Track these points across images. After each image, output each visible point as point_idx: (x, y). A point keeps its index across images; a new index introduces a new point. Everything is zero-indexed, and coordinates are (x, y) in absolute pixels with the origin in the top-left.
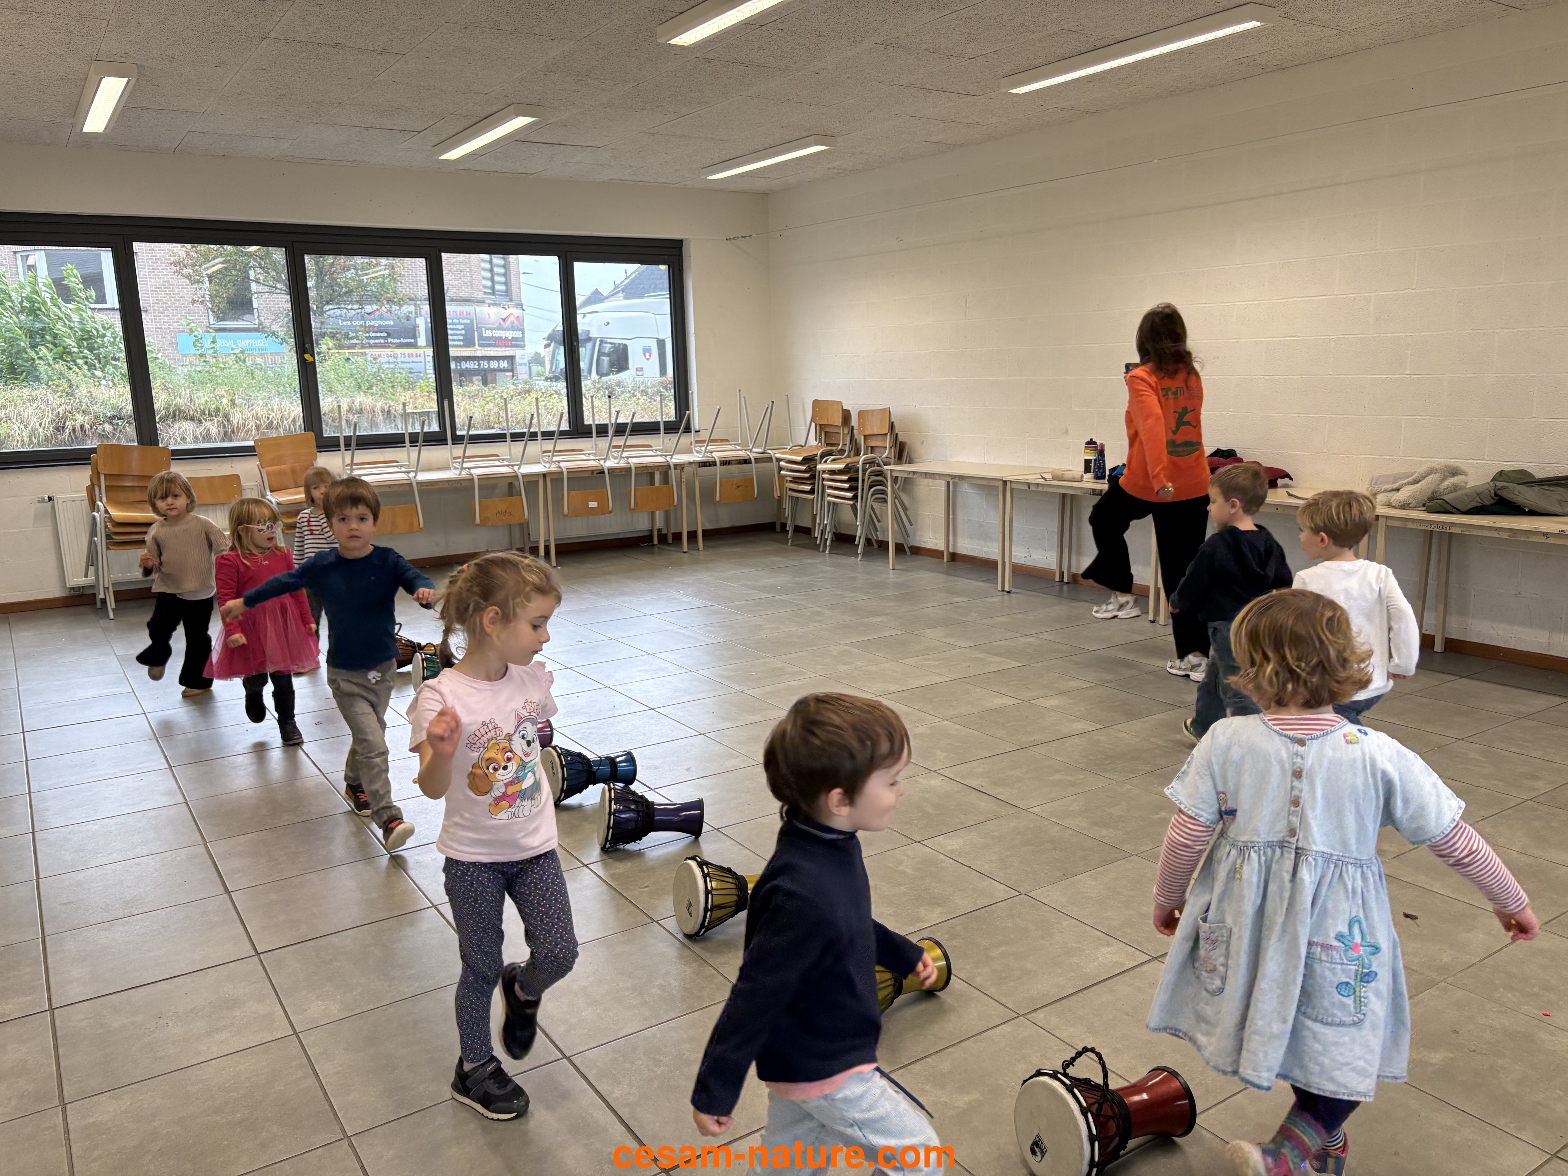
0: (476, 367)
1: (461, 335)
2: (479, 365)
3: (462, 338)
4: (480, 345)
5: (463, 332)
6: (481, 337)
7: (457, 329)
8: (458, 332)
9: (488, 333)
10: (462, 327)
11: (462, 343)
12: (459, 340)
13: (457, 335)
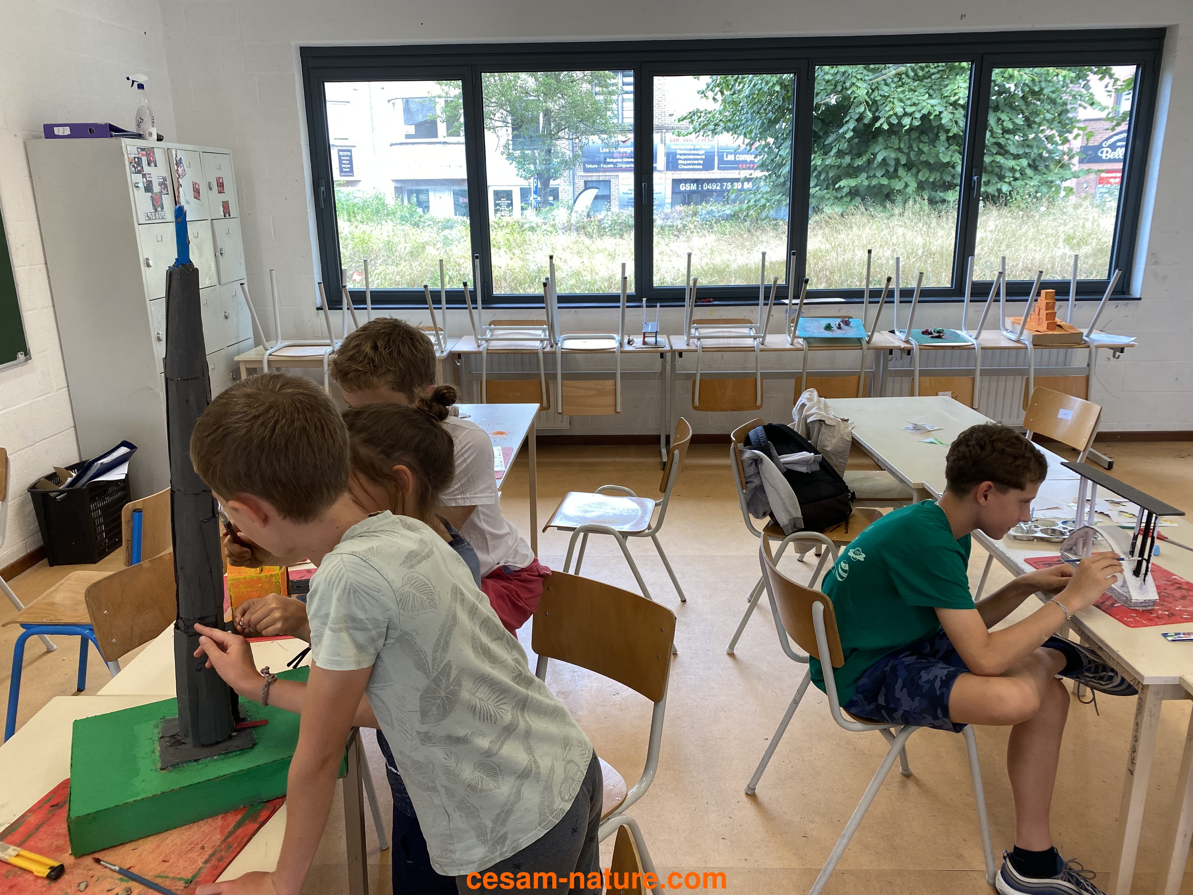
0: (718, 188)
1: (701, 159)
2: (722, 186)
3: (702, 162)
4: (719, 168)
5: (703, 157)
6: (721, 161)
7: (698, 155)
8: (699, 157)
9: (731, 158)
10: (703, 152)
11: (701, 167)
12: (698, 164)
13: (698, 159)
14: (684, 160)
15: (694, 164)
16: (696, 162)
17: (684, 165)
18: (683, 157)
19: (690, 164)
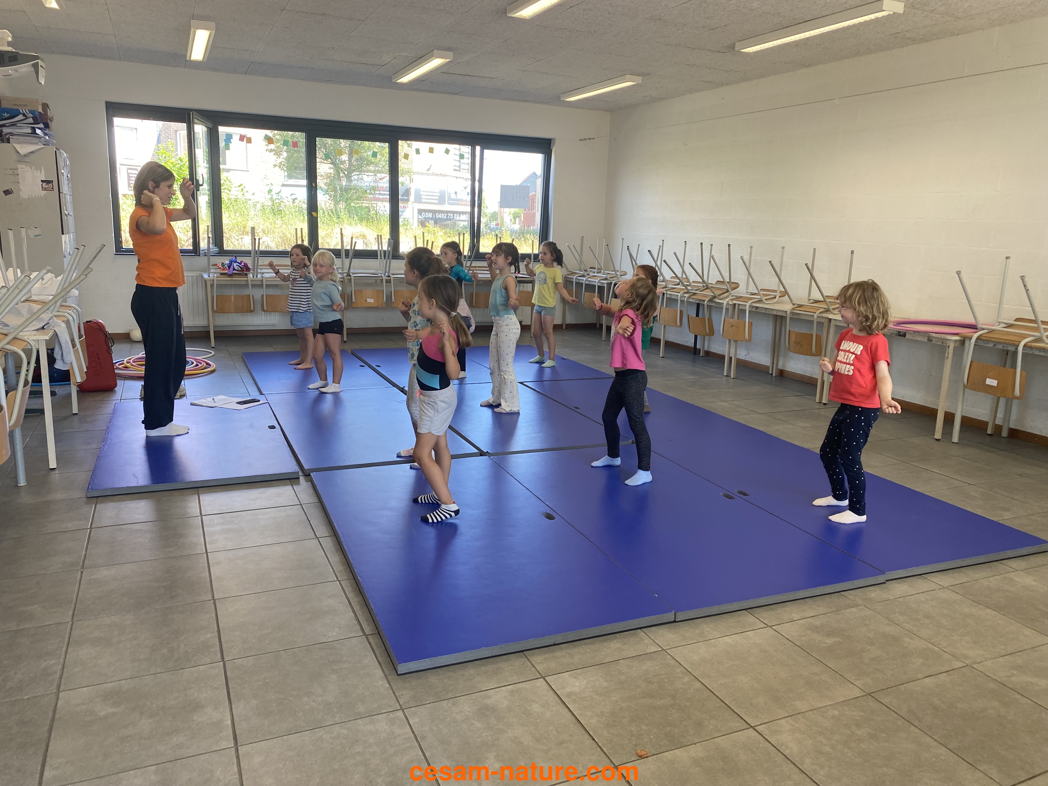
0: (445, 217)
1: (437, 196)
2: (447, 216)
4: (449, 204)
5: (438, 194)
6: (449, 198)
8: (435, 194)
10: (438, 191)
11: (437, 201)
12: (435, 199)
13: (435, 196)
14: (426, 195)
15: (432, 199)
16: (434, 198)
17: (426, 199)
18: (425, 193)
19: (430, 199)
